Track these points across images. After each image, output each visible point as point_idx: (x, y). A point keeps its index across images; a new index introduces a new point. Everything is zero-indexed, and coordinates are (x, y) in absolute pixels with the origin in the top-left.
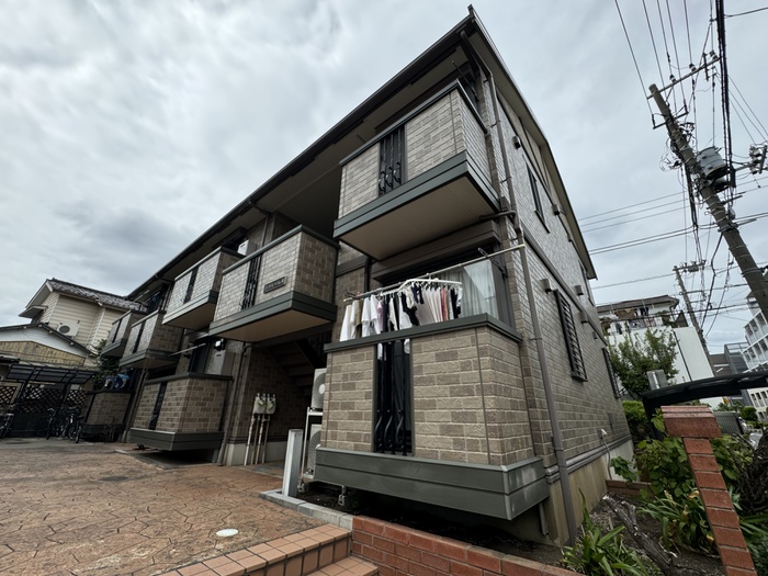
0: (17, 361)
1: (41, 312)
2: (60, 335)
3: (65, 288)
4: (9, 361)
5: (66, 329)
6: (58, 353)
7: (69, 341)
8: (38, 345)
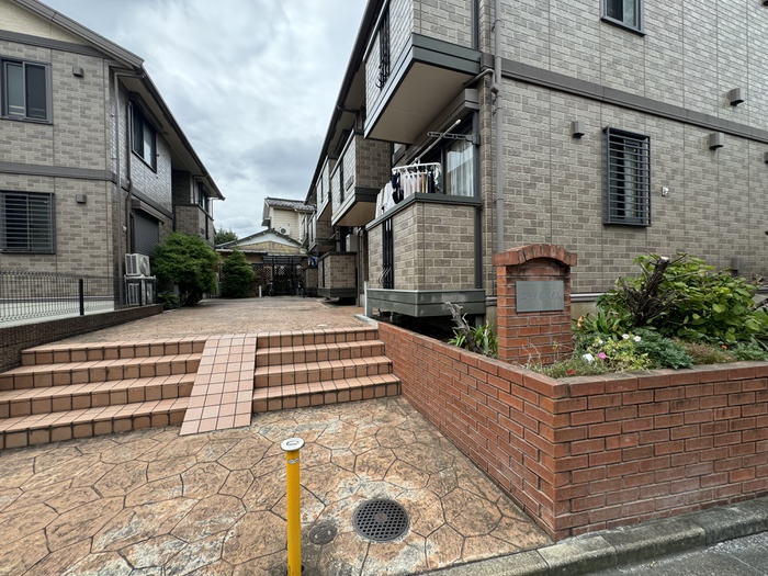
0: (266, 254)
1: (269, 221)
2: (281, 235)
3: (275, 202)
4: (263, 254)
5: (283, 231)
6: (285, 248)
7: (287, 238)
8: (274, 243)
